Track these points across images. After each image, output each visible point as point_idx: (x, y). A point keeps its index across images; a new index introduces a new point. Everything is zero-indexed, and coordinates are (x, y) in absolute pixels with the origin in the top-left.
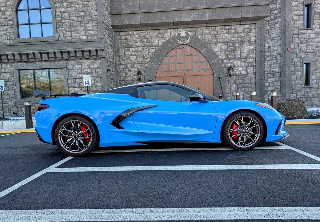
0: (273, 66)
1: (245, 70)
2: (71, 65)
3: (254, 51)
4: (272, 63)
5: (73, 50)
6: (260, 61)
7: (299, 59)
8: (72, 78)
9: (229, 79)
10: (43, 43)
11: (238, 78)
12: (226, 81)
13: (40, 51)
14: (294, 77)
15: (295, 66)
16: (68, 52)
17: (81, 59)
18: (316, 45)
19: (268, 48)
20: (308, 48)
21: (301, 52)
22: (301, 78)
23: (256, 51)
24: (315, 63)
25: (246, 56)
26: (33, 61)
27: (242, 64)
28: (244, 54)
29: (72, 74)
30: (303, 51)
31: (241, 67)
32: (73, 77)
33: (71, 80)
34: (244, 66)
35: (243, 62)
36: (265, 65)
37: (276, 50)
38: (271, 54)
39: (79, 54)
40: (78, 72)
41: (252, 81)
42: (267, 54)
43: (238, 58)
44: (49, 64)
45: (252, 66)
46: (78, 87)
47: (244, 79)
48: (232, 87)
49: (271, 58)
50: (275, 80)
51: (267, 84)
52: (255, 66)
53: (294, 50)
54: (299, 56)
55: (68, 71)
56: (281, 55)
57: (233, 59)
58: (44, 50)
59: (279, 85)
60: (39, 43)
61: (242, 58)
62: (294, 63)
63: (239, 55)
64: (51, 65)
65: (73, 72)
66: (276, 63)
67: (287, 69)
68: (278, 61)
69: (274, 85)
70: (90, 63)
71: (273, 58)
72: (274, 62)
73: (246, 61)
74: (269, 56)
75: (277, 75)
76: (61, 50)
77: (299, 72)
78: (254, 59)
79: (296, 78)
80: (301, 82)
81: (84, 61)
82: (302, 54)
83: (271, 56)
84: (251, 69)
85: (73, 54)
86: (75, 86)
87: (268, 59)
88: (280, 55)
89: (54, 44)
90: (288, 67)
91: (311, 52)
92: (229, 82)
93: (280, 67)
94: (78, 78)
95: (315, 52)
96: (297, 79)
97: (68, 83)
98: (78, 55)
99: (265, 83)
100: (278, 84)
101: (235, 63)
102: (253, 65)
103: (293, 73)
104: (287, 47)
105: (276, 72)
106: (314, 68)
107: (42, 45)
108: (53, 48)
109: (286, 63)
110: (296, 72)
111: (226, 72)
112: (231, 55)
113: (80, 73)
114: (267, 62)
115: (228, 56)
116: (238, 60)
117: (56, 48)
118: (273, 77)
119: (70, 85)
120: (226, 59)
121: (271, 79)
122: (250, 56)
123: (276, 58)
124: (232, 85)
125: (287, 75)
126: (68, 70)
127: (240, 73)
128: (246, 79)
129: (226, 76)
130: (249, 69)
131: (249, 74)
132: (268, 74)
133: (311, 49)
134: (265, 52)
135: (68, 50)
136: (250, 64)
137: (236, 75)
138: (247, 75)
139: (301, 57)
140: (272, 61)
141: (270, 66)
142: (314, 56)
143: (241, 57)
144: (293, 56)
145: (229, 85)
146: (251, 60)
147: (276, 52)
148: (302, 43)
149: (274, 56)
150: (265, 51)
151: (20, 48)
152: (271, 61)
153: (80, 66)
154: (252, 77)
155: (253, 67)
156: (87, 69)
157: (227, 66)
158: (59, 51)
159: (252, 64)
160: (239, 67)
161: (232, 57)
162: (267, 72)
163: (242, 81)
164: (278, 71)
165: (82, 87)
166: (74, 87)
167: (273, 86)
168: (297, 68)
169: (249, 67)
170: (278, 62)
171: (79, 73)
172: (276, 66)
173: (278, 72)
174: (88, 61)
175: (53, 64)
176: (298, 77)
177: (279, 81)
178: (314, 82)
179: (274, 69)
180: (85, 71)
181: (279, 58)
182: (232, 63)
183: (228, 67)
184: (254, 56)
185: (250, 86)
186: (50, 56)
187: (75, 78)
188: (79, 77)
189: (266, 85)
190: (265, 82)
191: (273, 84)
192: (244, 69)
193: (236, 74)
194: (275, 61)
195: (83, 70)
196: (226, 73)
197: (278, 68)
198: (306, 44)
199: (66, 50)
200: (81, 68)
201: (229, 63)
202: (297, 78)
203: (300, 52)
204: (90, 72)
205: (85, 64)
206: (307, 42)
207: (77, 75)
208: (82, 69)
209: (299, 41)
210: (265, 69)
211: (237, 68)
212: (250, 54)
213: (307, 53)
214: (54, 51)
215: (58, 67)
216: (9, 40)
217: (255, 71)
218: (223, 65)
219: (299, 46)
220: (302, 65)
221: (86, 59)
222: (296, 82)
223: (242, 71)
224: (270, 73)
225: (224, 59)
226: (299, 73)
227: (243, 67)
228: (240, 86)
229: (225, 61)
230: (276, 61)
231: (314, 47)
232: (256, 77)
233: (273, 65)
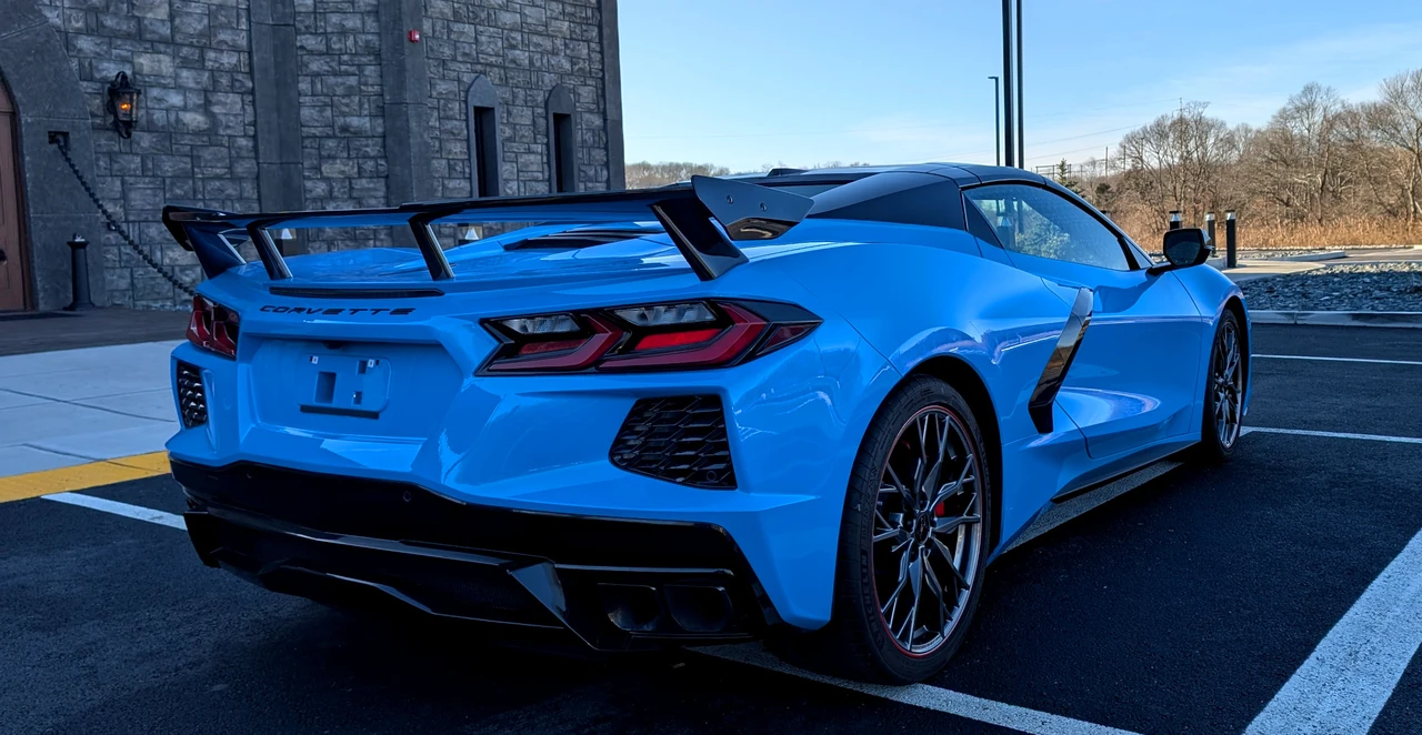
0: (347, 105)
1: (199, 106)
3: (238, 16)
4: (339, 91)
6: (273, 71)
7: (453, 87)
9: (116, 149)
11: (167, 144)
12: (97, 159)
14: (439, 165)
15: (442, 113)
18: (507, 39)
19: (315, 13)
20: (482, 44)
21: (460, 58)
22: (467, 170)
23: (249, 20)
24: (509, 113)
25: (201, 35)
27: (185, 73)
28: (194, 24)
30: (465, 54)
31: (179, 88)
34: (192, 85)
35: (186, 63)
36: (300, 95)
37: (354, 31)
38: (328, 47)
41: (240, 169)
42: (311, 42)
43: (156, 37)
45: (232, 89)
47: (199, 157)
48: (133, 195)
49: (333, 64)
50: (359, 173)
51: (320, 188)
52: (252, 92)
53: (434, 44)
54: (454, 74)
56: (384, 57)
57: (128, 36)
59: (381, 194)
61: (179, 38)
62: (435, 102)
63: (163, 21)
66: (361, 91)
67: (413, 124)
68: (366, 84)
69: (355, 195)
71: (340, 64)
72: (351, 87)
73: (202, 59)
74: (320, 54)
75: (367, 146)
77: (459, 145)
78: (244, 57)
79: (447, 170)
80: (468, 185)
82: (463, 67)
83: (328, 52)
84: (229, 106)
87: (314, 67)
88: (378, 55)
90: (419, 116)
91: (491, 65)
92: (116, 166)
93: (382, 112)
95: (505, 68)
96: (454, 175)
99: (309, 184)
100: (375, 190)
101: (145, 62)
102: (237, 84)
103: (437, 144)
104: (407, 25)
105: (358, 134)
106: (508, 132)
109: (408, 97)
110: (447, 140)
111: (94, 109)
112: (116, 14)
114: (313, 83)
115: (102, 17)
116: (162, 47)
118: (349, 158)
120: (88, 31)
121: (339, 165)
122: (222, 36)
123: (358, 65)
124: (131, 180)
125: (414, 150)
127: (178, 120)
128: (207, 154)
129: (95, 128)
130: (219, 103)
131: (221, 132)
132: (320, 138)
133: (489, 50)
134: (298, 32)
136: (224, 81)
137: (151, 128)
138: (211, 133)
139: (459, 80)
140: (340, 80)
141: (328, 100)
142: (505, 81)
143: (173, 36)
144: (433, 70)
145: (118, 183)
146: (228, 60)
147: (356, 42)
148: (457, 18)
149: (345, 58)
150: (298, 25)
152: (332, 80)
154: (240, 148)
155: (238, 98)
157: (97, 76)
159: (233, 80)
160: (165, 87)
161: (125, 27)
162: (313, 131)
163: (186, 164)
164: (373, 128)
167: (351, 197)
168: (449, 125)
169: (221, 97)
170: (370, 89)
172: (361, 105)
173: (369, 133)
176: (455, 164)
177: (375, 175)
178: (511, 188)
179: (348, 120)
181: (371, 71)
182: (124, 60)
183: (103, 81)
184: (243, 42)
185: (230, 191)
189: (314, 194)
190: (304, 177)
191: (351, 188)
192: (195, 99)
193: (150, 122)
194: (353, 81)
196: (93, 115)
197: (370, 115)
198: (472, 27)
201: (109, 60)
202: (451, 168)
203: (454, 59)
206: (474, 20)
209: (448, 11)
210: (306, 113)
211: (155, 92)
212: (223, 27)
213: (479, 67)
217: (249, 118)
218: (74, 64)
219: (450, 31)
220: (467, 114)
222: (451, 184)
223: (185, 109)
224: (328, 137)
225: (79, 32)
226: (458, 149)
227: (190, 89)
228: (178, 192)
229: (85, 44)
230: (360, 83)
231: (500, 44)
232: (261, 148)
233: (344, 96)
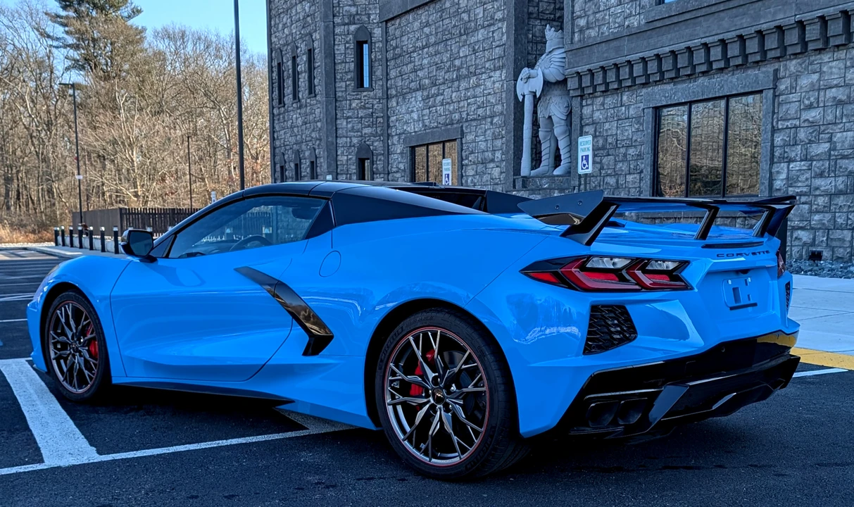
2: (790, 76)
5: (792, 20)
8: (787, 128)
10: (714, 9)
13: (703, 41)
16: (779, 28)
17: (820, 51)
26: (688, 75)
29: (788, 109)
32: (791, 122)
33: (783, 133)
39: (813, 32)
40: (807, 102)
44: (726, 81)
46: (801, 161)
55: (776, 100)
58: (714, 33)
60: (703, 12)
64: (731, 82)
65: (793, 104)
70: (848, 64)
76: (758, 28)
81: (830, 55)
85: (792, 37)
86: (793, 155)
89: (741, 10)
94: (806, 124)
97: (773, 146)
98: (808, 37)
107: (711, 18)
108: (739, 23)
113: (811, 104)
117: (745, 21)
119: (777, 154)
126: (779, 96)
135: (777, 23)
151: (660, 38)
153: (815, 77)
156: (837, 86)
158: (753, 30)
165: (812, 160)
166: (790, 161)
171: (810, 107)
174: (842, 54)
175: (737, 79)
180: (827, 97)
186: (730, 54)
187: (796, 127)
188: (808, 120)
195: (822, 93)
199: (773, 24)
200: (816, 87)
204: (844, 98)
205: (831, 68)
207: (803, 112)
208: (819, 90)
214: (738, 33)
215: (750, 90)
216: (639, 14)
221: (838, 46)
